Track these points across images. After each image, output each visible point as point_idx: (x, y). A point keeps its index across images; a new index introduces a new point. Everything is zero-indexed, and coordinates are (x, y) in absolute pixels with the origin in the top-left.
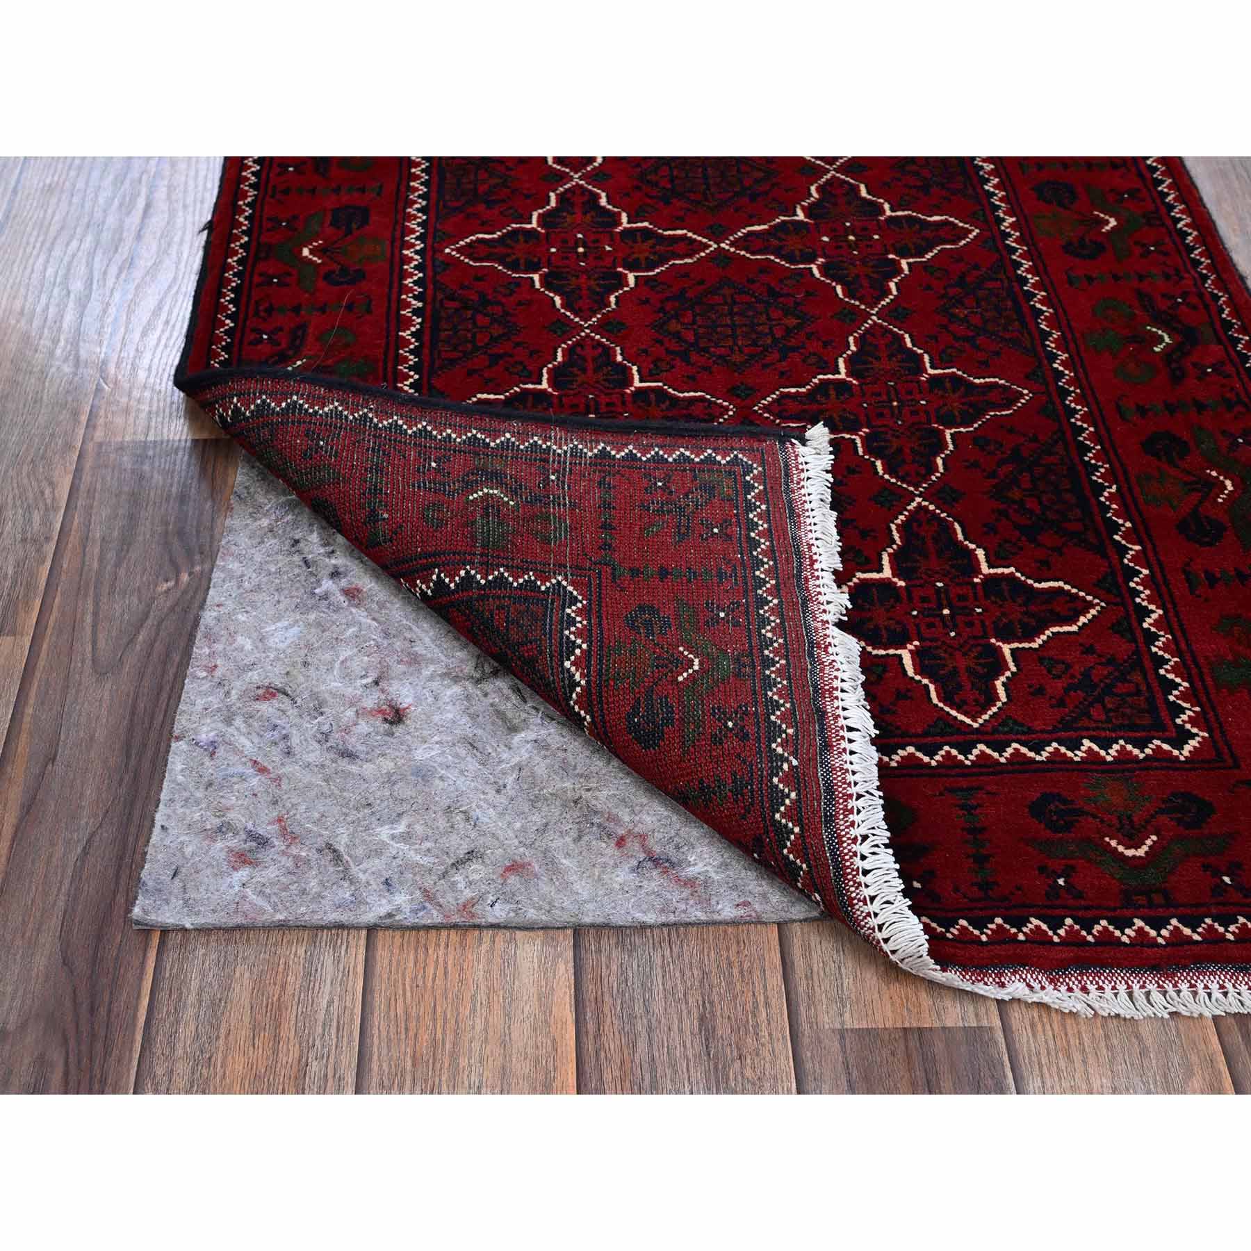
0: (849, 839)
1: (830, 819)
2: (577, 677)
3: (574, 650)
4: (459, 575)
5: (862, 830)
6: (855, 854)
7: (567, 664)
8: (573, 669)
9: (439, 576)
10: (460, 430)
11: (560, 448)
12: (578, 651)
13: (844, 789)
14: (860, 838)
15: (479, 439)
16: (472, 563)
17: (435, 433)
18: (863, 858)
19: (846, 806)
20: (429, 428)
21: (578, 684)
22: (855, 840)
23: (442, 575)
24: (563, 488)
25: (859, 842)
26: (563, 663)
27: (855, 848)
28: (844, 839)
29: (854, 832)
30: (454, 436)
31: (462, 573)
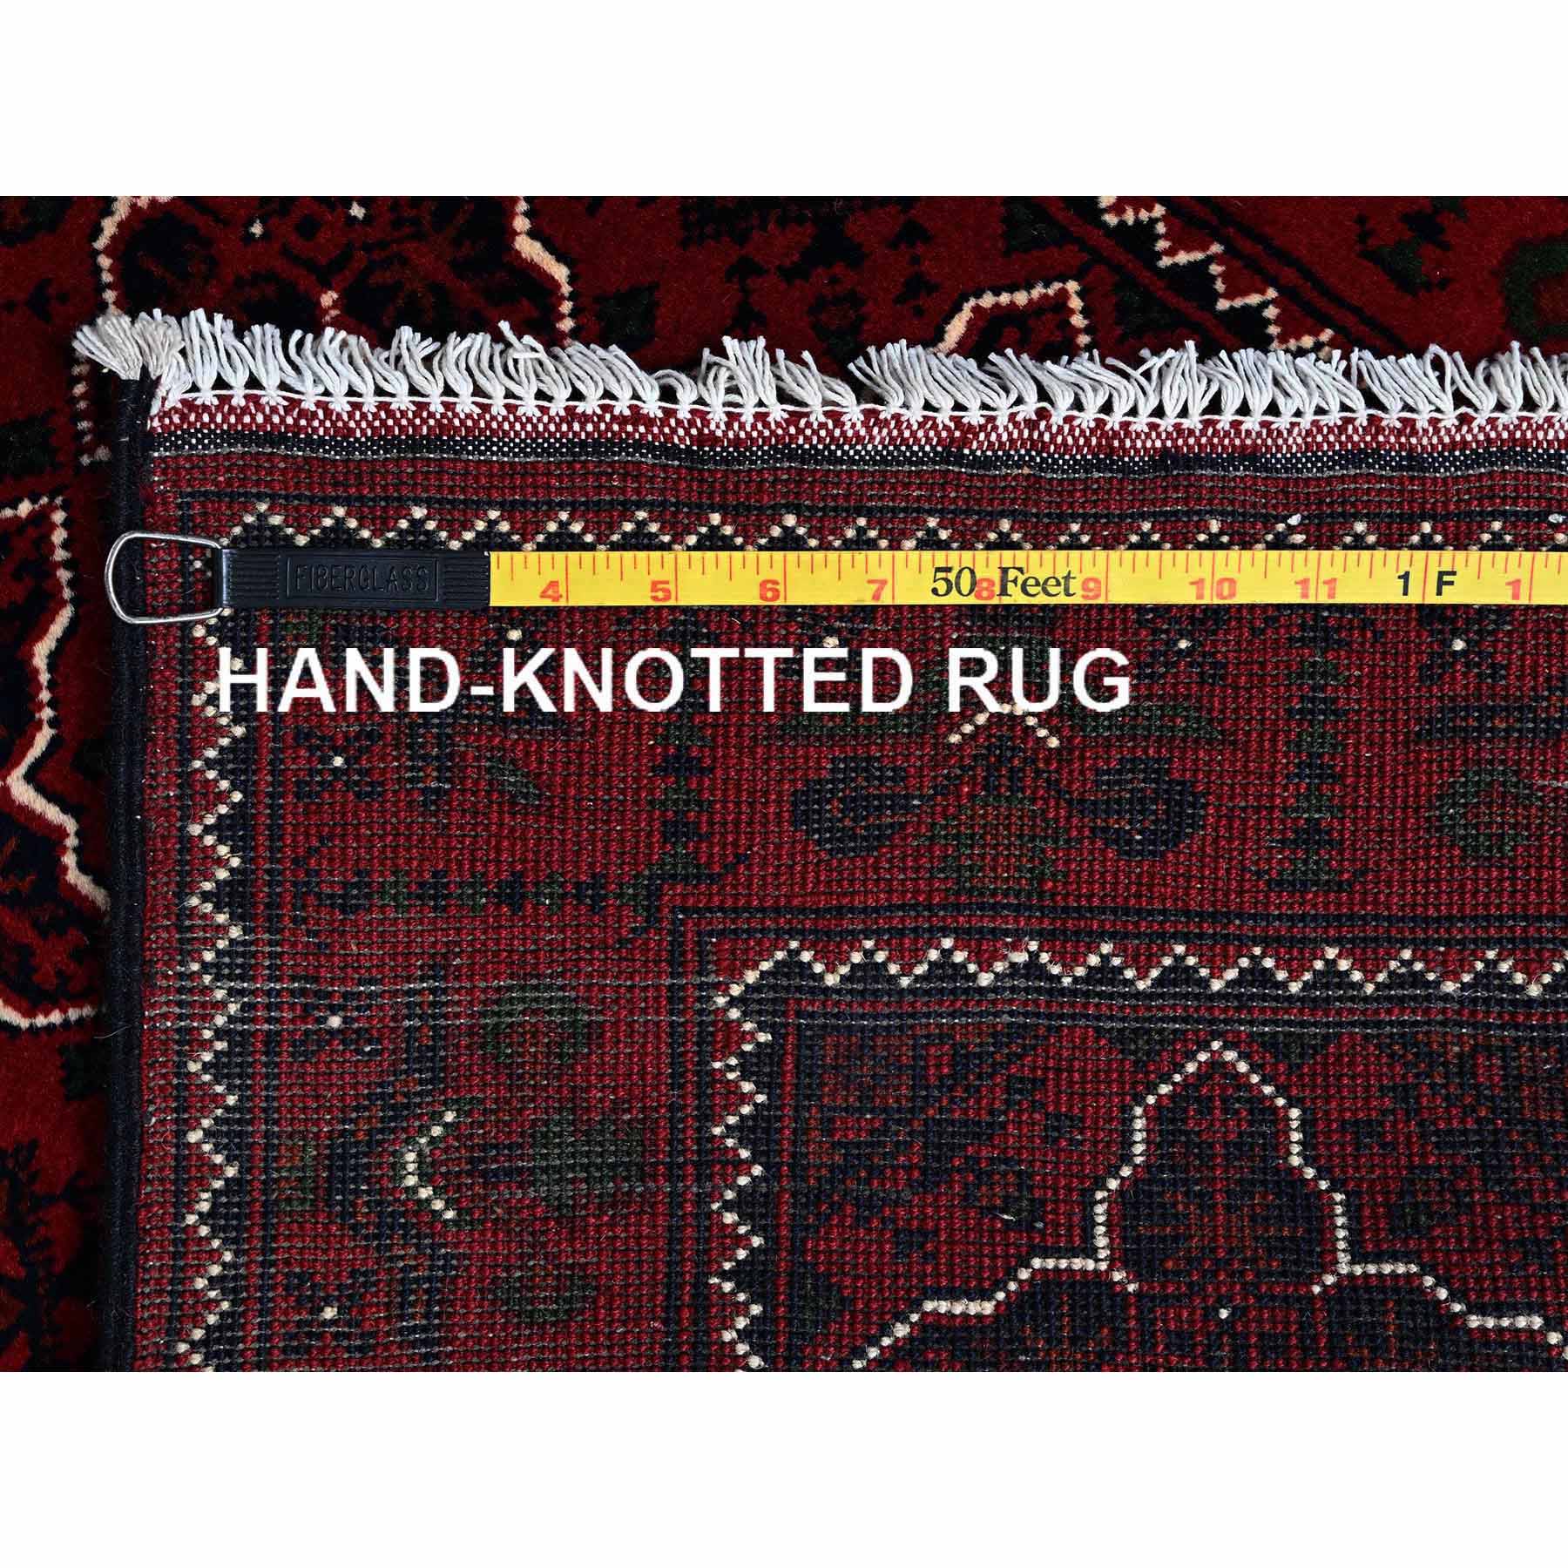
0: (1458, 429)
1: (1415, 460)
2: (1020, 958)
3: (954, 965)
4: (736, 1225)
5: (1447, 402)
6: (1492, 421)
7: (985, 979)
8: (999, 967)
9: (725, 1276)
10: (188, 1253)
11: (223, 1005)
12: (959, 957)
13: (1355, 430)
14: (1464, 409)
15: (214, 1205)
16: (702, 1200)
17: (212, 1319)
18: (1501, 407)
19: (1392, 430)
20: (198, 1334)
21: (1034, 956)
22: (1464, 420)
23: (727, 1266)
24: (370, 995)
25: (1470, 411)
26: (981, 990)
27: (1481, 420)
28: (1458, 438)
29: (1450, 419)
30: (215, 1270)
31: (729, 1218)
